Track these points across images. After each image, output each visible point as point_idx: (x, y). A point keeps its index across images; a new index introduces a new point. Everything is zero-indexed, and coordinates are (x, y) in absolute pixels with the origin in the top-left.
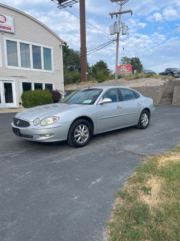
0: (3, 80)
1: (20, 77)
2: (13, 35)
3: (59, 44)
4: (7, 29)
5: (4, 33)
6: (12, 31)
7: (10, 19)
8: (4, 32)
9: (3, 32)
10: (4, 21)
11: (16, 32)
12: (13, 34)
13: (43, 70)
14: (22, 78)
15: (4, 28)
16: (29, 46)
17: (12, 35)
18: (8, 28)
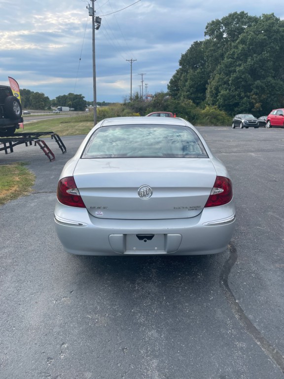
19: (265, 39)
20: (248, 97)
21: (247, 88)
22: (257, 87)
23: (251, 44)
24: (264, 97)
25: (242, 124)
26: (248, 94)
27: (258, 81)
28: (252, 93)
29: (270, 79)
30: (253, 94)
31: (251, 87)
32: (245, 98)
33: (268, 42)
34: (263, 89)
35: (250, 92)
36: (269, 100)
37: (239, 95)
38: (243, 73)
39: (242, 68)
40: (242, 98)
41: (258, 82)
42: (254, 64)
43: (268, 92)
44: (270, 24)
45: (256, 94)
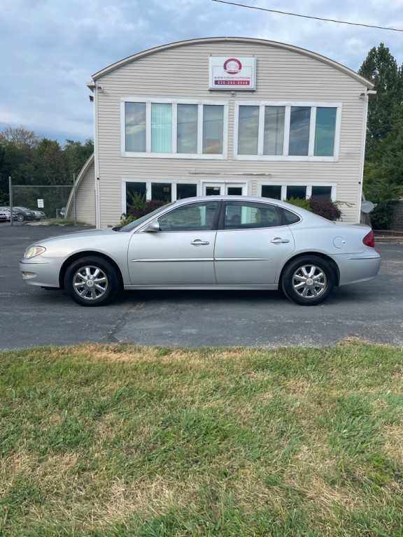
0: (226, 183)
1: (257, 175)
2: (255, 93)
3: (359, 92)
4: (243, 84)
5: (237, 93)
6: (252, 86)
7: (248, 62)
8: (236, 91)
9: (233, 92)
10: (237, 70)
11: (259, 87)
12: (253, 91)
13: (311, 157)
14: (262, 177)
15: (236, 83)
16: (284, 110)
17: (251, 93)
18: (243, 82)
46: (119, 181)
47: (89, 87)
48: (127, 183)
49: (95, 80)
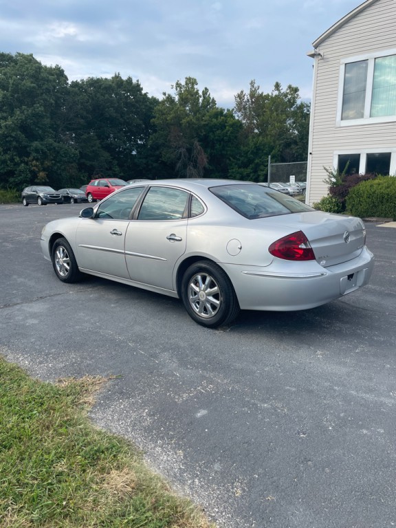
19: (34, 87)
20: (26, 163)
21: (23, 152)
22: (37, 151)
23: (16, 91)
24: (48, 164)
25: (42, 199)
26: (26, 159)
27: (36, 142)
28: (30, 158)
29: (51, 141)
30: (33, 160)
31: (28, 149)
32: (23, 165)
33: (38, 92)
34: (44, 153)
35: (28, 157)
36: (56, 168)
37: (12, 160)
38: (13, 130)
39: (9, 122)
40: (17, 164)
41: (36, 144)
42: (26, 120)
43: (52, 157)
44: (36, 68)
45: (37, 160)
46: (332, 155)
47: (310, 56)
48: (339, 155)
49: (316, 47)
